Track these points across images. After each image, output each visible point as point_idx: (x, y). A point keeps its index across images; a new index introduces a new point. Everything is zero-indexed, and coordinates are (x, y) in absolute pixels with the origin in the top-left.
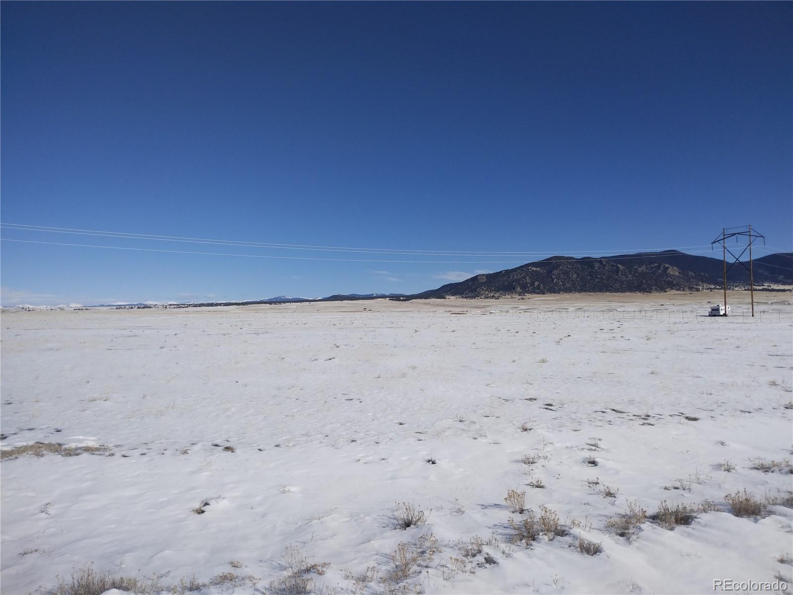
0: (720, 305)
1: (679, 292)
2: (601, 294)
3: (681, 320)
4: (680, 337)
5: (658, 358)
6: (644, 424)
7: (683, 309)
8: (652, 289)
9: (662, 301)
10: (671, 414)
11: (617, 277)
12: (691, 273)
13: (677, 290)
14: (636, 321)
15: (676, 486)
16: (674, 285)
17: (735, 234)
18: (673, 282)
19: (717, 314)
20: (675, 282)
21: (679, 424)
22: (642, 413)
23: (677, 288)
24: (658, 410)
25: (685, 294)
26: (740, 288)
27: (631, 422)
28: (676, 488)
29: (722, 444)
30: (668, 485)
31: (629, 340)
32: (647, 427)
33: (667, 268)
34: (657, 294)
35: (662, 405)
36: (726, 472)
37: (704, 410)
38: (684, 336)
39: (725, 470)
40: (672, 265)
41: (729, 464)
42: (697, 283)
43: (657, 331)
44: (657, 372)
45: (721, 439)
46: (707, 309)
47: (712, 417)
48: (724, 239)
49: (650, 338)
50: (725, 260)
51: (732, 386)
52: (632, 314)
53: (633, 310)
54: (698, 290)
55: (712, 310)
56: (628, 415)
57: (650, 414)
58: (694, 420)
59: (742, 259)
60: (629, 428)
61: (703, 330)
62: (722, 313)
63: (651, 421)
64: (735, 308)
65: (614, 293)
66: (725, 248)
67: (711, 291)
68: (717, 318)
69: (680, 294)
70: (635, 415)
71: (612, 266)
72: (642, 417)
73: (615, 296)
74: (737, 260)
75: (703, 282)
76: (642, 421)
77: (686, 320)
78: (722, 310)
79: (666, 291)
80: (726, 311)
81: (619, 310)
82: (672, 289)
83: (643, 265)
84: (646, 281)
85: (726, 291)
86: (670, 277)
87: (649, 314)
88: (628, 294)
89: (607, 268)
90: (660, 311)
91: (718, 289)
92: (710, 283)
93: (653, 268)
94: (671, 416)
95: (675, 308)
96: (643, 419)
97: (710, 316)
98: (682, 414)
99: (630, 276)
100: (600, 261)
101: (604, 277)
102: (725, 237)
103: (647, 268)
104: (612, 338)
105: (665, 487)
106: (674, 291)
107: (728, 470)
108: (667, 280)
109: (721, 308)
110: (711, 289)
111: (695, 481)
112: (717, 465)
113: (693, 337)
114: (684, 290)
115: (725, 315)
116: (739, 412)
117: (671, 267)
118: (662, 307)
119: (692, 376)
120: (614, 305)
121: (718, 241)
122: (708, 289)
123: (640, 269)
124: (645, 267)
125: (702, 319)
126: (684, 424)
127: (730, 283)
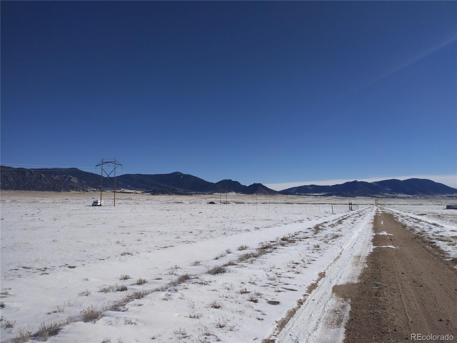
0: (98, 200)
1: (77, 192)
2: (29, 191)
3: (76, 208)
4: (74, 218)
5: (59, 232)
6: (43, 274)
7: (79, 202)
8: (61, 190)
9: (66, 197)
10: (60, 266)
11: (40, 182)
12: (84, 181)
13: (76, 191)
14: (50, 209)
15: (55, 311)
16: (74, 188)
17: (108, 162)
18: (73, 186)
19: (96, 205)
20: (75, 186)
21: (64, 271)
22: (42, 267)
23: (76, 190)
24: (52, 264)
25: (80, 193)
26: (109, 191)
27: (34, 274)
28: (55, 312)
29: (87, 280)
30: (49, 311)
31: (43, 221)
32: (44, 276)
33: (71, 178)
34: (64, 193)
35: (56, 261)
36: (86, 296)
37: (80, 261)
38: (76, 218)
39: (85, 295)
40: (74, 176)
41: (88, 291)
42: (87, 187)
43: (61, 215)
44: (57, 240)
45: (85, 277)
46: (92, 202)
47: (84, 265)
48: (102, 164)
49: (56, 219)
50: (102, 175)
51: (97, 245)
52: (48, 205)
53: (48, 202)
54: (87, 191)
55: (94, 202)
56: (33, 270)
57: (47, 267)
58: (73, 268)
59: (110, 176)
60: (32, 278)
61: (87, 214)
62: (99, 204)
63: (47, 271)
64: (106, 201)
65: (38, 192)
66: (102, 169)
67: (94, 192)
68: (96, 207)
69: (78, 193)
70: (37, 269)
71: (38, 174)
72: (42, 270)
73: (38, 193)
74: (108, 176)
75: (90, 187)
76: (41, 273)
77: (79, 208)
78: (99, 202)
79: (69, 191)
80: (101, 203)
81: (40, 202)
82: (73, 190)
83: (57, 175)
84: (58, 185)
85: (102, 192)
86: (72, 183)
87: (58, 204)
88: (47, 192)
89: (34, 176)
90: (65, 203)
91: (98, 191)
92: (94, 188)
93: (63, 177)
94: (60, 267)
95: (74, 201)
96: (42, 271)
97: (92, 206)
98: (67, 265)
99: (48, 181)
100: (30, 171)
101: (32, 181)
102: (103, 163)
103: (59, 177)
104: (32, 220)
105: (48, 313)
106: (74, 191)
107: (87, 295)
108: (70, 185)
109: (98, 201)
110: (94, 191)
111: (67, 305)
112: (81, 293)
113: (81, 218)
114: (80, 191)
115: (100, 205)
116: (98, 260)
117: (73, 178)
118: (66, 201)
119: (77, 241)
120: (37, 199)
121: (99, 165)
122: (93, 191)
123: (55, 177)
124: (58, 176)
125: (88, 207)
126: (67, 271)
127: (105, 188)
